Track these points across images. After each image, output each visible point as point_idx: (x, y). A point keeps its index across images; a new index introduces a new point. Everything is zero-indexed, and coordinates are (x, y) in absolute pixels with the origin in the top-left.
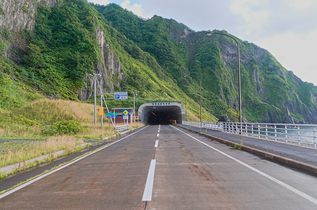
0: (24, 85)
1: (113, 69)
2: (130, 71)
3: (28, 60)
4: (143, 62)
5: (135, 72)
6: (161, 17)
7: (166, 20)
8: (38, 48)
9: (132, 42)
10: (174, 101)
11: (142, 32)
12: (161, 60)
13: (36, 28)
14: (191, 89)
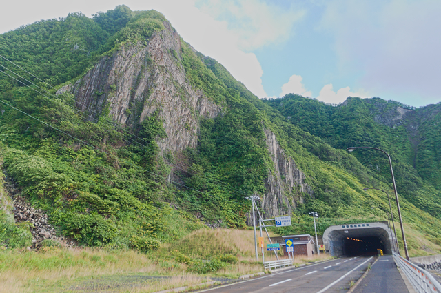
0: (185, 212)
1: (292, 180)
2: (316, 181)
3: (191, 183)
4: (336, 164)
5: (324, 180)
6: (357, 99)
7: (366, 100)
8: (200, 168)
9: (319, 139)
10: (376, 221)
11: (332, 123)
12: (364, 157)
13: (199, 144)
14: (422, 195)
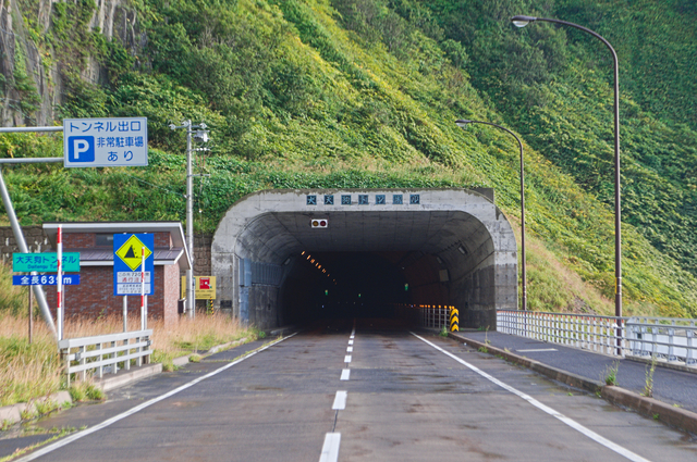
10: (445, 185)
